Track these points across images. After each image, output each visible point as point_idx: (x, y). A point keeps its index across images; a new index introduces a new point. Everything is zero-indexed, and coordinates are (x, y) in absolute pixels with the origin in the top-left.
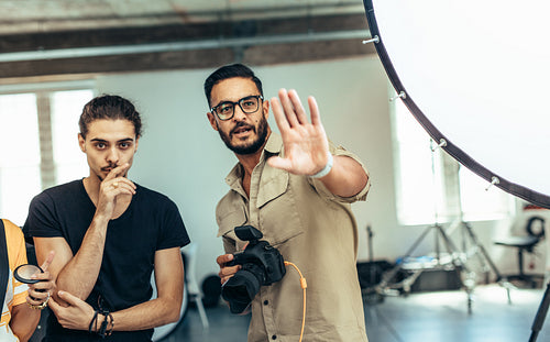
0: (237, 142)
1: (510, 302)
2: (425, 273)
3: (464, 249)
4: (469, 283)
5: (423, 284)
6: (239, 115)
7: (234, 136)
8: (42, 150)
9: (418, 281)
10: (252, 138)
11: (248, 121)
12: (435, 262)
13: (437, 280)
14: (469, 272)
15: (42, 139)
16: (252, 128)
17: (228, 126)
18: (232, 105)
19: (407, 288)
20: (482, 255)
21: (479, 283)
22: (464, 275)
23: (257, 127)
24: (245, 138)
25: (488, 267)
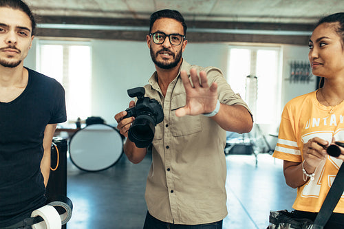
0: (160, 59)
1: (275, 163)
2: (236, 145)
3: (255, 136)
4: (256, 152)
5: (235, 150)
6: (167, 44)
7: (159, 55)
8: (64, 72)
9: (232, 149)
10: (171, 60)
11: (171, 49)
12: (242, 141)
13: (241, 149)
14: (256, 147)
15: (64, 68)
16: (173, 54)
17: (157, 48)
18: (164, 36)
19: (227, 152)
20: (263, 140)
21: (260, 152)
22: (254, 148)
23: (176, 55)
24: (166, 59)
25: (265, 145)
